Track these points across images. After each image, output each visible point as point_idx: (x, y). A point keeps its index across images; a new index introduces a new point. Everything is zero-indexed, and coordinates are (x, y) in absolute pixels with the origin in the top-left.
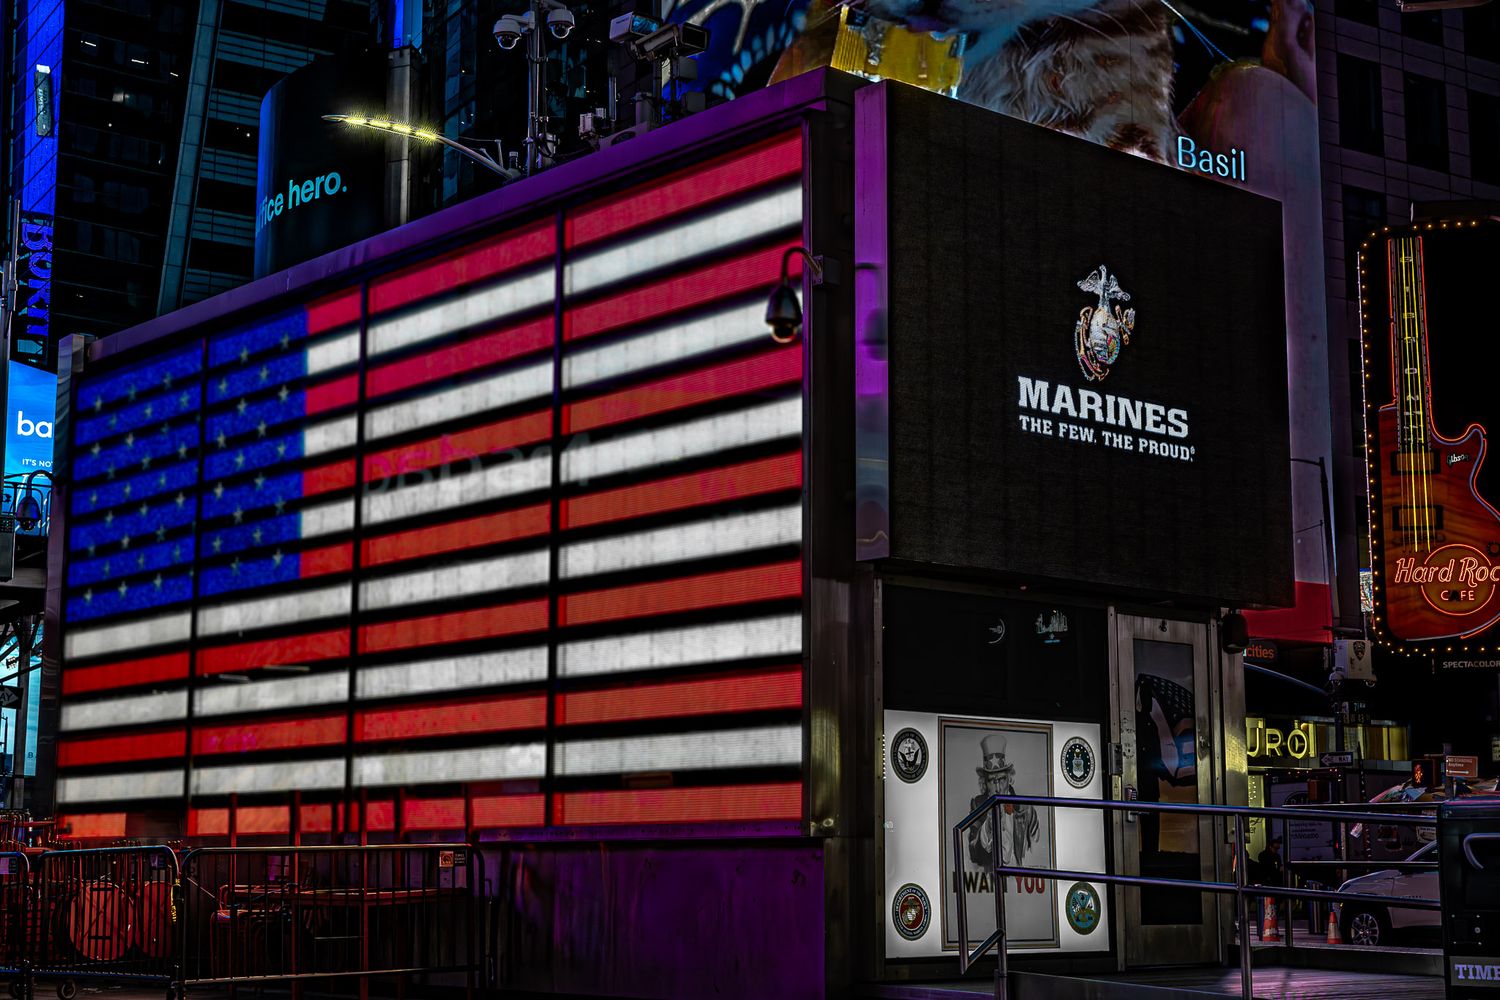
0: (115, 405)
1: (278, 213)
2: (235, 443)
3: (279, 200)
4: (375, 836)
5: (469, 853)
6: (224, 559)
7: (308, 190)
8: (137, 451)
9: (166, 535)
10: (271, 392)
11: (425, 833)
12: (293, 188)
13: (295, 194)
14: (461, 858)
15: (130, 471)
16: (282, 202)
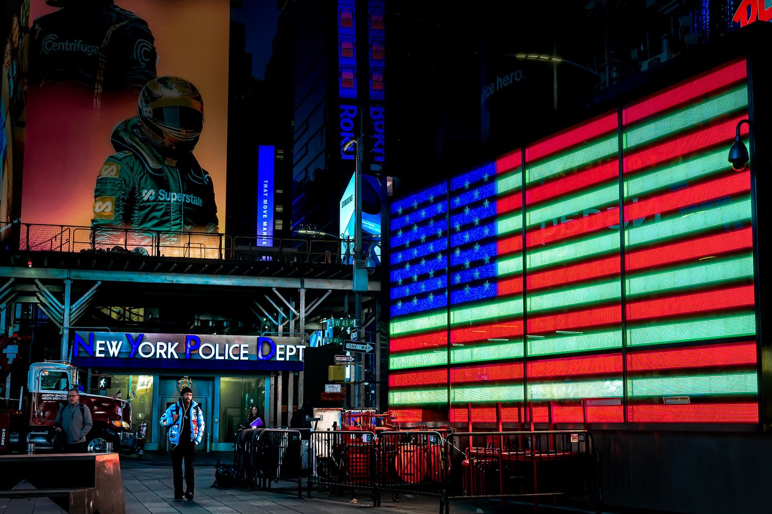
0: (408, 211)
1: (492, 93)
2: (464, 228)
3: (492, 86)
4: (538, 426)
5: (586, 435)
6: (461, 286)
7: (506, 80)
8: (419, 233)
9: (434, 274)
10: (480, 203)
11: (564, 425)
12: (499, 80)
13: (500, 83)
14: (582, 438)
15: (416, 243)
16: (493, 87)
